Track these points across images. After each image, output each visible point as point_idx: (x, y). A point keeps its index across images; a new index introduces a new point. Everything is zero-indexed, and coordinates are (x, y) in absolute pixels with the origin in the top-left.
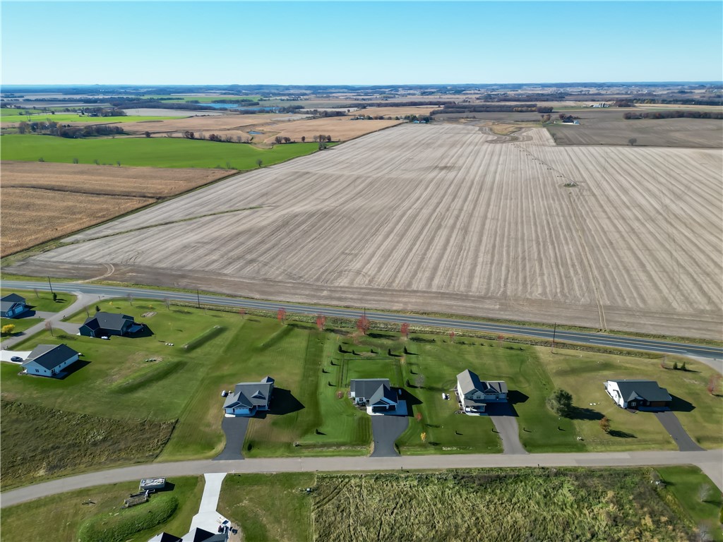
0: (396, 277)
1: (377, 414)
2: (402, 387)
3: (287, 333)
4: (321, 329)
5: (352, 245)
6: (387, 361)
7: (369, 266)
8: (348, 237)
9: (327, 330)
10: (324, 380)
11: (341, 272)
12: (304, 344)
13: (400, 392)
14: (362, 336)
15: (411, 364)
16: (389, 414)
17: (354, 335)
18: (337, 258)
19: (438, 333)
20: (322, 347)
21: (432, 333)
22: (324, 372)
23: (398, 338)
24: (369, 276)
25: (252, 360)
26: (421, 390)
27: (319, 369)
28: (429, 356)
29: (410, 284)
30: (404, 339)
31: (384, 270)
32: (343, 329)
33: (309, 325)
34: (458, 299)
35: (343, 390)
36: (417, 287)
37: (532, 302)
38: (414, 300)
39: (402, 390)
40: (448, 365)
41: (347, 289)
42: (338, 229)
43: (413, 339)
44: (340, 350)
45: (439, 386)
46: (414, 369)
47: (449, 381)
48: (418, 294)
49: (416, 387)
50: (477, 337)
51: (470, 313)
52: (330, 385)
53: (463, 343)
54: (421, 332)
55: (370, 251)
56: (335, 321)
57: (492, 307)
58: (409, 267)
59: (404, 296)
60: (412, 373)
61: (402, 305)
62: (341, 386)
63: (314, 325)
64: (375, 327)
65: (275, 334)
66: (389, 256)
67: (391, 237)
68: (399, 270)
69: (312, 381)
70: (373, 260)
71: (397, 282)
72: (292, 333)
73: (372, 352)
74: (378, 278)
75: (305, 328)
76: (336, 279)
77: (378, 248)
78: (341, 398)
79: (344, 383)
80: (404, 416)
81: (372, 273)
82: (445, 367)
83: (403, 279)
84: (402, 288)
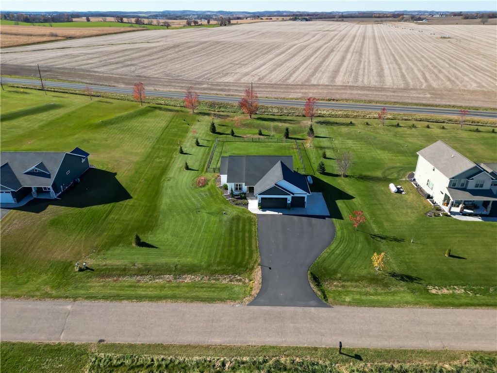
0: (291, 76)
1: (268, 212)
2: (312, 173)
3: (143, 113)
4: (192, 113)
5: (242, 60)
6: (284, 144)
7: (259, 70)
8: (238, 55)
9: (200, 113)
10: (179, 161)
11: (228, 74)
12: (163, 124)
13: (309, 179)
14: (247, 120)
15: (321, 148)
16: (292, 212)
17: (236, 118)
18: (224, 66)
19: (355, 117)
20: (188, 128)
21: (347, 116)
22: (182, 152)
23: (299, 122)
24: (259, 76)
25: (76, 136)
26: (347, 180)
27: (176, 150)
28: (350, 139)
29: (308, 80)
30: (307, 122)
31: (277, 72)
32: (222, 113)
33: (176, 108)
34: (373, 90)
35: (210, 176)
36: (317, 83)
37: (473, 92)
38: (315, 91)
39: (313, 178)
40: (384, 149)
41: (232, 84)
42: (228, 51)
43: (321, 123)
44: (213, 130)
45: (379, 174)
46: (329, 153)
47: (393, 168)
48: (320, 87)
49: (337, 176)
50: (417, 120)
51: (395, 100)
52: (187, 168)
53: (398, 125)
54: (330, 116)
55: (261, 62)
56: (212, 105)
57: (421, 96)
58: (306, 71)
59: (302, 88)
60: (325, 157)
61: (300, 94)
62: (207, 171)
63: (183, 109)
64: (265, 112)
65: (124, 113)
66: (281, 65)
67: (282, 55)
68: (294, 72)
69: (161, 163)
70: (264, 67)
71: (292, 79)
72: (150, 114)
73: (260, 134)
74: (270, 77)
75: (171, 110)
76: (221, 77)
77: (270, 61)
78: (204, 186)
79: (213, 166)
80: (323, 217)
81: (263, 74)
82: (379, 152)
83: (300, 77)
84: (300, 83)
